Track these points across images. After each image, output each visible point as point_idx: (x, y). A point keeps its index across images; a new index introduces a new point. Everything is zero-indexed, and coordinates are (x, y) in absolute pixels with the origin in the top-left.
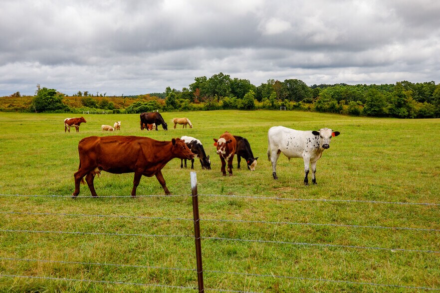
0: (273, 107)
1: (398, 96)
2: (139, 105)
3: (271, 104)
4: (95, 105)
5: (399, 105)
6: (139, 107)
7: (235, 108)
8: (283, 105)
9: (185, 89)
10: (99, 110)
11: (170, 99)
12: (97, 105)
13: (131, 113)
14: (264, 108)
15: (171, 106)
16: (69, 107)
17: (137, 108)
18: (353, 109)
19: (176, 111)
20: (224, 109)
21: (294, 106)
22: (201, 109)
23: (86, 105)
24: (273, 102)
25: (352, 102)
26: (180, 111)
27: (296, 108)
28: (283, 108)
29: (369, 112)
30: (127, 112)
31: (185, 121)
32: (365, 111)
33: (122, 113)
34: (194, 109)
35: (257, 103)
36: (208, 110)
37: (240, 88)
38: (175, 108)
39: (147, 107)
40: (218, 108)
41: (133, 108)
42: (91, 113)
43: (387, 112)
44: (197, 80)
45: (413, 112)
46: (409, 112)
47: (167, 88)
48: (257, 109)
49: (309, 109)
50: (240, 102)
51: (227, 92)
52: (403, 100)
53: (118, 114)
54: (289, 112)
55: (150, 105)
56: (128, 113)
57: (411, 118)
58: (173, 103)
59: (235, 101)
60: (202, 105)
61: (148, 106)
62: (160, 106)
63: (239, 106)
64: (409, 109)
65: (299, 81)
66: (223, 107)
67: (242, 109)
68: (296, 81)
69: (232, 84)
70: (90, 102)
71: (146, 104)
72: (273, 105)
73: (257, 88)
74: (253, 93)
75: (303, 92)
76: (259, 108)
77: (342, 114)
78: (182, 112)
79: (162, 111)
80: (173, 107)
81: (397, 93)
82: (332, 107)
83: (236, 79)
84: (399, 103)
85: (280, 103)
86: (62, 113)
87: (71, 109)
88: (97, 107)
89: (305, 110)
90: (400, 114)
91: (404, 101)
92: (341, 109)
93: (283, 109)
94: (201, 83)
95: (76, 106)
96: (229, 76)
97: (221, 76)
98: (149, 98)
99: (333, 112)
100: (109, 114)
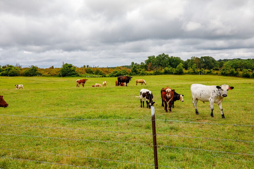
0: (195, 73)
2: (116, 72)
3: (193, 71)
4: (92, 73)
6: (116, 74)
7: (171, 73)
8: (200, 72)
9: (142, 63)
10: (94, 75)
11: (134, 69)
13: (112, 77)
14: (189, 73)
15: (134, 73)
16: (79, 74)
17: (115, 74)
18: (245, 73)
19: (137, 76)
20: (165, 74)
21: (207, 72)
22: (151, 74)
23: (88, 73)
24: (194, 70)
25: (245, 70)
27: (208, 73)
28: (201, 73)
30: (110, 76)
31: (142, 81)
32: (253, 75)
33: (107, 77)
34: (148, 74)
35: (184, 71)
36: (156, 75)
37: (175, 62)
38: (137, 74)
39: (121, 74)
40: (161, 74)
41: (113, 74)
42: (90, 77)
44: (149, 57)
47: (132, 63)
49: (217, 74)
50: (174, 70)
51: (167, 64)
53: (105, 78)
54: (204, 75)
55: (122, 72)
56: (111, 77)
58: (135, 71)
59: (171, 70)
60: (152, 72)
62: (128, 73)
63: (174, 73)
65: (210, 57)
66: (164, 73)
67: (176, 74)
68: (208, 58)
69: (170, 60)
70: (90, 71)
71: (120, 72)
73: (185, 62)
74: (182, 65)
75: (213, 64)
76: (186, 74)
77: (238, 77)
78: (140, 76)
79: (129, 75)
80: (135, 73)
82: (232, 73)
83: (172, 57)
85: (199, 70)
86: (75, 77)
87: (80, 75)
88: (93, 74)
89: (215, 75)
92: (238, 74)
93: (201, 74)
94: (152, 59)
95: (82, 73)
96: (168, 55)
97: (163, 55)
98: (122, 68)
99: (233, 75)
100: (100, 77)
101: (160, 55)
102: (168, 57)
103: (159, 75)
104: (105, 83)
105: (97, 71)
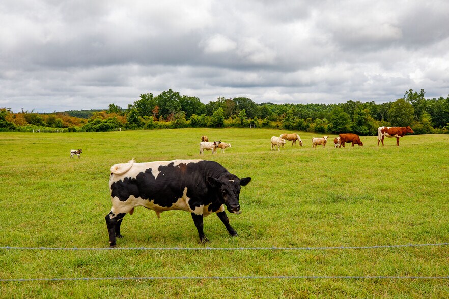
0: (242, 125)
1: (359, 114)
2: (98, 122)
3: (240, 122)
4: (41, 123)
5: (360, 123)
6: (99, 125)
7: (205, 125)
8: (253, 123)
10: (48, 129)
11: (132, 117)
12: (43, 122)
13: (90, 131)
14: (233, 125)
15: (134, 124)
16: (15, 125)
17: (97, 126)
18: (318, 126)
19: (141, 129)
20: (192, 127)
21: (263, 124)
22: (168, 127)
23: (30, 123)
24: (242, 120)
25: (318, 120)
26: (145, 129)
27: (265, 125)
28: (253, 125)
29: (334, 130)
30: (85, 130)
31: (295, 137)
32: (330, 129)
33: (79, 132)
34: (161, 127)
35: (226, 122)
36: (176, 128)
38: (139, 126)
39: (108, 125)
40: (186, 126)
41: (91, 125)
42: (42, 132)
43: (350, 129)
44: (143, 96)
45: (373, 130)
46: (369, 129)
48: (227, 127)
49: (278, 127)
50: (209, 120)
52: (364, 118)
53: (75, 133)
54: (258, 129)
55: (110, 122)
56: (87, 131)
57: (372, 135)
58: (136, 121)
59: (203, 119)
60: (169, 123)
61: (109, 124)
62: (122, 123)
63: (208, 124)
64: (370, 127)
65: (248, 99)
66: (191, 124)
67: (211, 126)
68: (244, 99)
69: (181, 102)
70: (35, 119)
71: (106, 122)
72: (242, 123)
74: (222, 111)
76: (228, 126)
77: (309, 131)
78: (147, 130)
79: (125, 129)
80: (137, 125)
81: (358, 112)
82: (300, 125)
83: (185, 97)
84: (360, 121)
85: (249, 121)
86: (7, 131)
87: (17, 127)
88: (43, 125)
89: (274, 128)
90: (362, 132)
91: (365, 119)
92: (308, 126)
93: (253, 127)
94: (147, 100)
95: (21, 124)
96: (178, 93)
97: (170, 93)
98: (105, 115)
99: (301, 130)
100: (63, 132)
101: (164, 93)
102: (180, 98)
103: (182, 127)
105: (51, 120)
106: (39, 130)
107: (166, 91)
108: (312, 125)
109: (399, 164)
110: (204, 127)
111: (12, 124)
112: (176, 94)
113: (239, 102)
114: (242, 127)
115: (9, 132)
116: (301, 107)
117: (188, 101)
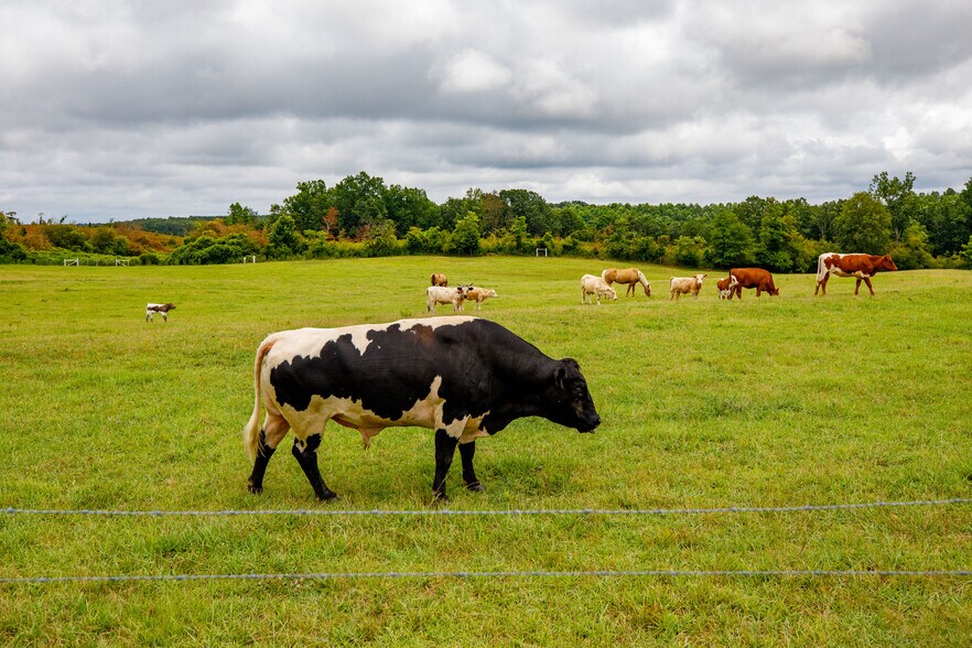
0: (519, 250)
1: (771, 227)
2: (206, 243)
3: (515, 243)
4: (82, 245)
5: (774, 246)
6: (208, 249)
7: (436, 250)
8: (542, 245)
9: (276, 208)
10: (96, 257)
11: (280, 231)
12: (86, 243)
13: (188, 263)
14: (499, 251)
15: (284, 248)
16: (24, 249)
17: (204, 252)
18: (684, 253)
19: (299, 259)
20: (411, 254)
21: (565, 247)
22: (357, 254)
23: (57, 244)
24: (519, 238)
25: (684, 240)
26: (308, 258)
27: (569, 251)
28: (542, 250)
29: (718, 260)
30: (177, 261)
31: (633, 276)
32: (709, 258)
33: (163, 264)
34: (342, 254)
35: (483, 243)
36: (374, 255)
37: (406, 207)
38: (295, 252)
39: (228, 250)
40: (397, 252)
41: (191, 250)
42: (85, 264)
43: (753, 259)
44: (303, 187)
45: (802, 260)
46: (793, 259)
47: (232, 206)
48: (485, 255)
49: (595, 254)
50: (447, 238)
52: (782, 235)
53: (155, 266)
54: (555, 259)
55: (233, 244)
56: (181, 263)
57: (800, 272)
58: (288, 240)
59: (434, 237)
60: (359, 246)
61: (231, 248)
62: (258, 246)
63: (445, 247)
64: (795, 253)
65: (531, 193)
66: (408, 248)
67: (452, 253)
68: (523, 194)
69: (387, 199)
70: (69, 237)
71: (224, 243)
72: (519, 245)
74: (476, 218)
75: (541, 216)
76: (488, 252)
77: (663, 263)
78: (313, 261)
79: (264, 257)
80: (289, 250)
81: (769, 220)
82: (644, 250)
83: (395, 189)
84: (773, 241)
85: (535, 241)
86: (8, 263)
88: (87, 250)
89: (588, 256)
90: (777, 264)
91: (785, 238)
92: (661, 253)
93: (542, 254)
95: (37, 247)
96: (381, 180)
97: (362, 181)
98: (222, 228)
99: (647, 259)
100: (131, 265)
101: (350, 180)
102: (383, 191)
103: (388, 255)
104: (700, 281)
105: (103, 240)
106: (77, 260)
107: (354, 176)
108: (670, 251)
109: (857, 333)
110: (436, 254)
111: (18, 247)
112: (376, 183)
113: (513, 201)
114: (518, 255)
115: (11, 266)
116: (646, 211)
117: (400, 198)
